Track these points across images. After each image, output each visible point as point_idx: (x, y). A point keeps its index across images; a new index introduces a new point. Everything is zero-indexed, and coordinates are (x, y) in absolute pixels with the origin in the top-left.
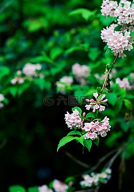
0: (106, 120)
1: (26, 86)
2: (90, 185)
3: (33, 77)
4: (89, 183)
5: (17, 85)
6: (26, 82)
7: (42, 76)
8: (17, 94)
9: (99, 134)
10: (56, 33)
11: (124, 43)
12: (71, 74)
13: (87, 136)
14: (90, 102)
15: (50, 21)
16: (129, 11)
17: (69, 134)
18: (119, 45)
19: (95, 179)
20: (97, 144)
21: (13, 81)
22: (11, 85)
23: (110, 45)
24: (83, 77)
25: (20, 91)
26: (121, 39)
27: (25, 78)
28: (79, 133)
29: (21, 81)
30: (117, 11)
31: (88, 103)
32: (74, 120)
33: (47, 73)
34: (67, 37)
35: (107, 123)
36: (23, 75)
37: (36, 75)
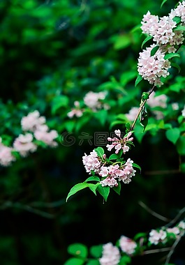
0: (130, 162)
2: (156, 243)
4: (155, 241)
6: (86, 115)
7: (107, 107)
8: (74, 130)
9: (120, 180)
11: (156, 68)
13: (104, 183)
14: (112, 142)
16: (165, 28)
17: (87, 180)
19: (163, 235)
20: (118, 192)
21: (71, 114)
22: (67, 119)
25: (78, 127)
26: (152, 64)
28: (98, 179)
29: (79, 114)
31: (110, 143)
32: (91, 163)
33: (113, 103)
35: (130, 167)
37: (99, 106)
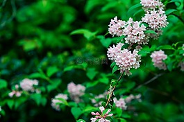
1: (23, 100)
3: (30, 92)
5: (15, 98)
6: (23, 95)
7: (38, 92)
10: (50, 54)
11: (132, 61)
12: (66, 92)
15: (44, 42)
16: (138, 30)
18: (127, 62)
21: (11, 94)
23: (117, 62)
24: (77, 96)
25: (17, 105)
26: (130, 57)
27: (22, 92)
29: (19, 94)
30: (126, 30)
34: (61, 58)
36: (20, 89)
